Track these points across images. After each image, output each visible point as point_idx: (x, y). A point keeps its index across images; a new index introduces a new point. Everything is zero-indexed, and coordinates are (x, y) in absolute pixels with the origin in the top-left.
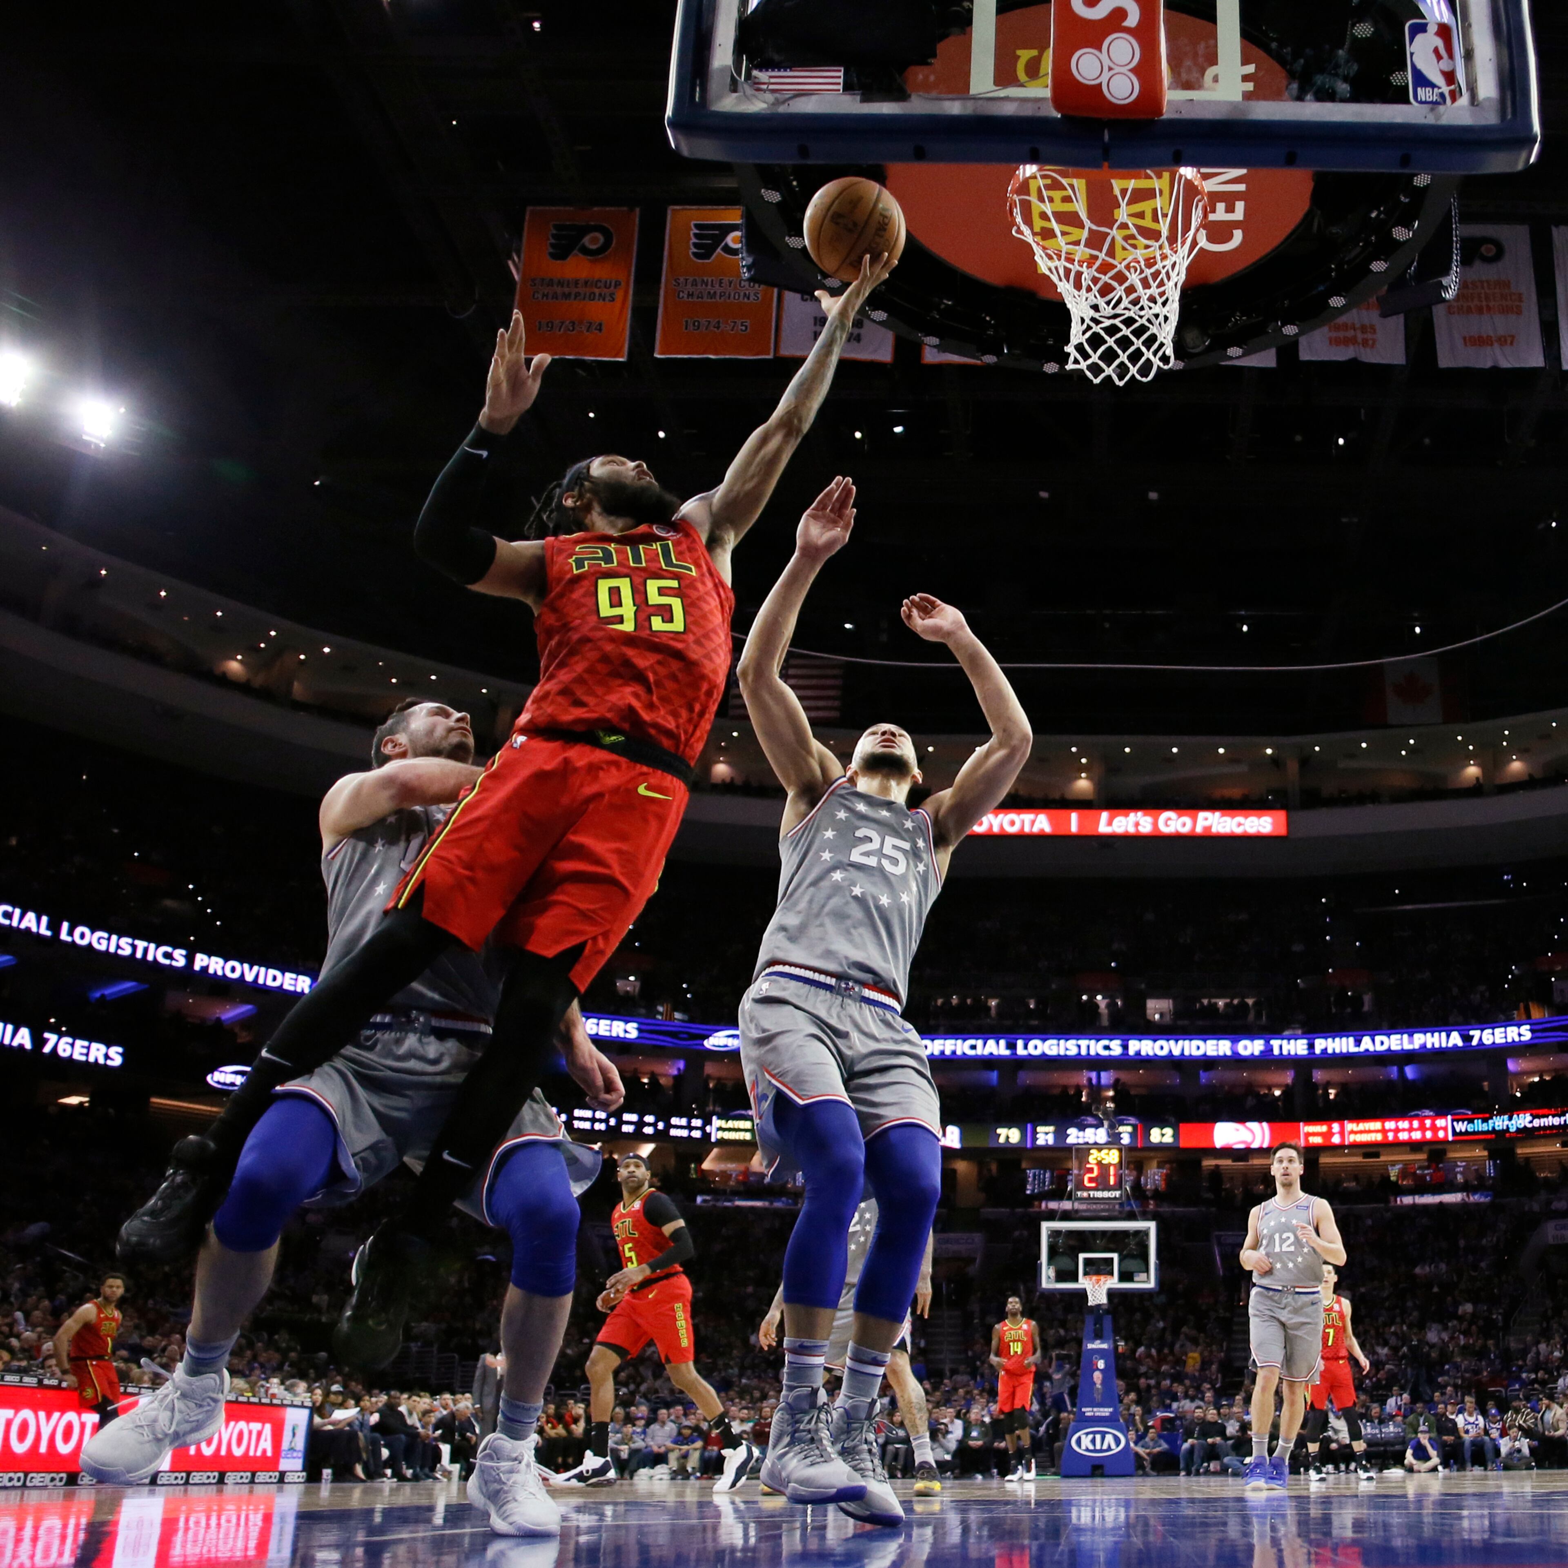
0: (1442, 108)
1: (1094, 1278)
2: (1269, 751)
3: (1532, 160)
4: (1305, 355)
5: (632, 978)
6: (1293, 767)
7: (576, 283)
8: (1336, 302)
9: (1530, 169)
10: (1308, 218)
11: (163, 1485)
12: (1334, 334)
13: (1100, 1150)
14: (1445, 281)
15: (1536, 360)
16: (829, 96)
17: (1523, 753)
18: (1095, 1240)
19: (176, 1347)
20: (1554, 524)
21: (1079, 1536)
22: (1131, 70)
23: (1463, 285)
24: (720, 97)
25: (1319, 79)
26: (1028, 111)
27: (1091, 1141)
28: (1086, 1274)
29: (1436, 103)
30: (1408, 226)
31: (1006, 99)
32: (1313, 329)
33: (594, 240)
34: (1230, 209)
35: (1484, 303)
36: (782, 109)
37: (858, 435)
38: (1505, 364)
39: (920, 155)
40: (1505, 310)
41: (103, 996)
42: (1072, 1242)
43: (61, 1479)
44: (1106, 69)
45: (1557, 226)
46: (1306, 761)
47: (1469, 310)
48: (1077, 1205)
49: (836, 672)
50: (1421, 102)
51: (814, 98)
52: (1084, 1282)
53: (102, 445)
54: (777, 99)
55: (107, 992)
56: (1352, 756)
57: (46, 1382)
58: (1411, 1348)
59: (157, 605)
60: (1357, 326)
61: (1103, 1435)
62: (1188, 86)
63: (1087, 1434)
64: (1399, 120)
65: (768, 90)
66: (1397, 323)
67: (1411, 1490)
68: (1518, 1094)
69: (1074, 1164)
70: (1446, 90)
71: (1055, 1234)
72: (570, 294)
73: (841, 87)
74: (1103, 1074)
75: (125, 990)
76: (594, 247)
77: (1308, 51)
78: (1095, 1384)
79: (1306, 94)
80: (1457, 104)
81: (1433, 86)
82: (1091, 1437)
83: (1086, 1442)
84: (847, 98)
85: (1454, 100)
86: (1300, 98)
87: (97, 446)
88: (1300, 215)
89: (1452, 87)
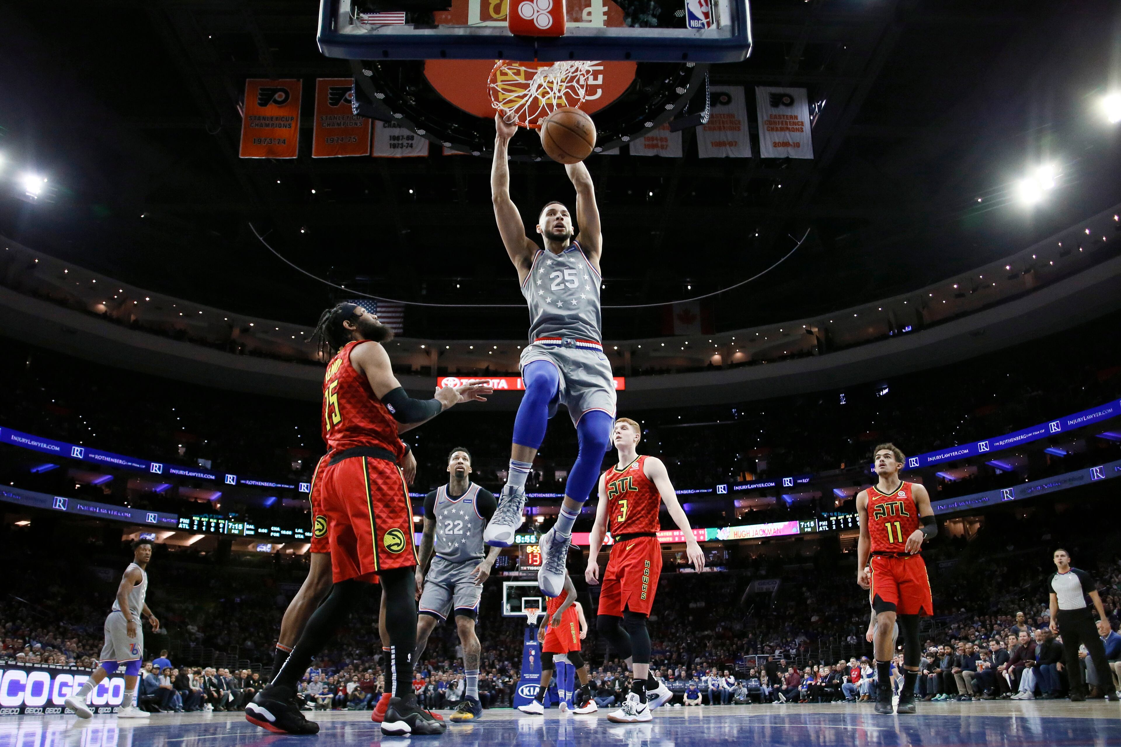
0: (703, 30)
1: (530, 610)
2: (616, 348)
3: (748, 56)
4: (632, 153)
5: (300, 462)
6: (627, 355)
7: (272, 118)
8: (648, 125)
9: (747, 60)
10: (634, 83)
11: (68, 714)
12: (647, 143)
13: (532, 546)
14: (702, 114)
15: (747, 153)
16: (398, 26)
17: (742, 348)
18: (530, 591)
19: (75, 645)
20: (757, 235)
21: (522, 738)
22: (548, 12)
23: (711, 116)
24: (344, 27)
25: (641, 16)
26: (497, 33)
27: (528, 542)
28: (525, 608)
29: (700, 28)
30: (684, 86)
31: (486, 27)
32: (636, 138)
33: (280, 96)
34: (595, 79)
35: (722, 125)
36: (375, 33)
37: (411, 191)
38: (732, 156)
39: (444, 55)
40: (732, 129)
41: (38, 471)
42: (518, 592)
43: (17, 711)
44: (536, 12)
45: (758, 87)
46: (634, 353)
47: (714, 129)
48: (521, 574)
49: (400, 309)
50: (693, 28)
51: (391, 27)
52: (524, 612)
53: (36, 198)
54: (372, 28)
55: (40, 469)
56: (655, 350)
57: (9, 663)
58: (688, 644)
59: (63, 277)
60: (659, 138)
61: (534, 687)
62: (577, 20)
63: (526, 687)
64: (681, 36)
65: (368, 23)
66: (678, 136)
67: (686, 715)
68: (740, 518)
69: (520, 554)
70: (705, 21)
71: (510, 588)
72: (269, 124)
73: (404, 22)
74: (534, 509)
75: (48, 468)
76: (280, 100)
77: (636, 3)
78: (530, 662)
79: (635, 24)
80: (710, 28)
81: (698, 19)
82: (528, 688)
83: (526, 691)
84: (407, 27)
85: (709, 26)
86: (632, 26)
87: (33, 198)
88: (631, 81)
89: (708, 20)
